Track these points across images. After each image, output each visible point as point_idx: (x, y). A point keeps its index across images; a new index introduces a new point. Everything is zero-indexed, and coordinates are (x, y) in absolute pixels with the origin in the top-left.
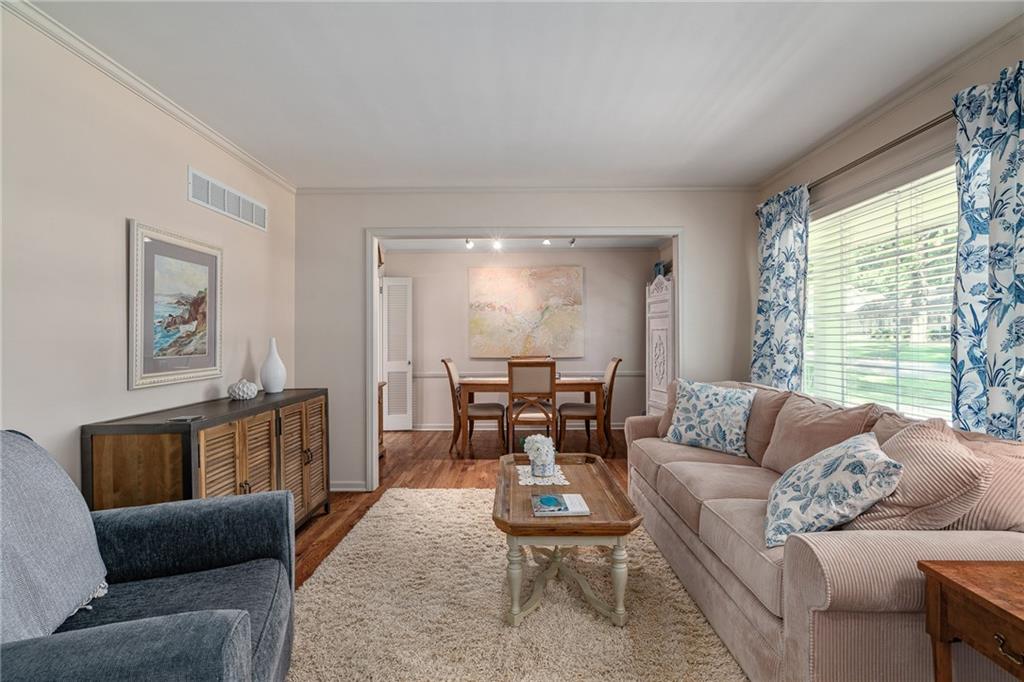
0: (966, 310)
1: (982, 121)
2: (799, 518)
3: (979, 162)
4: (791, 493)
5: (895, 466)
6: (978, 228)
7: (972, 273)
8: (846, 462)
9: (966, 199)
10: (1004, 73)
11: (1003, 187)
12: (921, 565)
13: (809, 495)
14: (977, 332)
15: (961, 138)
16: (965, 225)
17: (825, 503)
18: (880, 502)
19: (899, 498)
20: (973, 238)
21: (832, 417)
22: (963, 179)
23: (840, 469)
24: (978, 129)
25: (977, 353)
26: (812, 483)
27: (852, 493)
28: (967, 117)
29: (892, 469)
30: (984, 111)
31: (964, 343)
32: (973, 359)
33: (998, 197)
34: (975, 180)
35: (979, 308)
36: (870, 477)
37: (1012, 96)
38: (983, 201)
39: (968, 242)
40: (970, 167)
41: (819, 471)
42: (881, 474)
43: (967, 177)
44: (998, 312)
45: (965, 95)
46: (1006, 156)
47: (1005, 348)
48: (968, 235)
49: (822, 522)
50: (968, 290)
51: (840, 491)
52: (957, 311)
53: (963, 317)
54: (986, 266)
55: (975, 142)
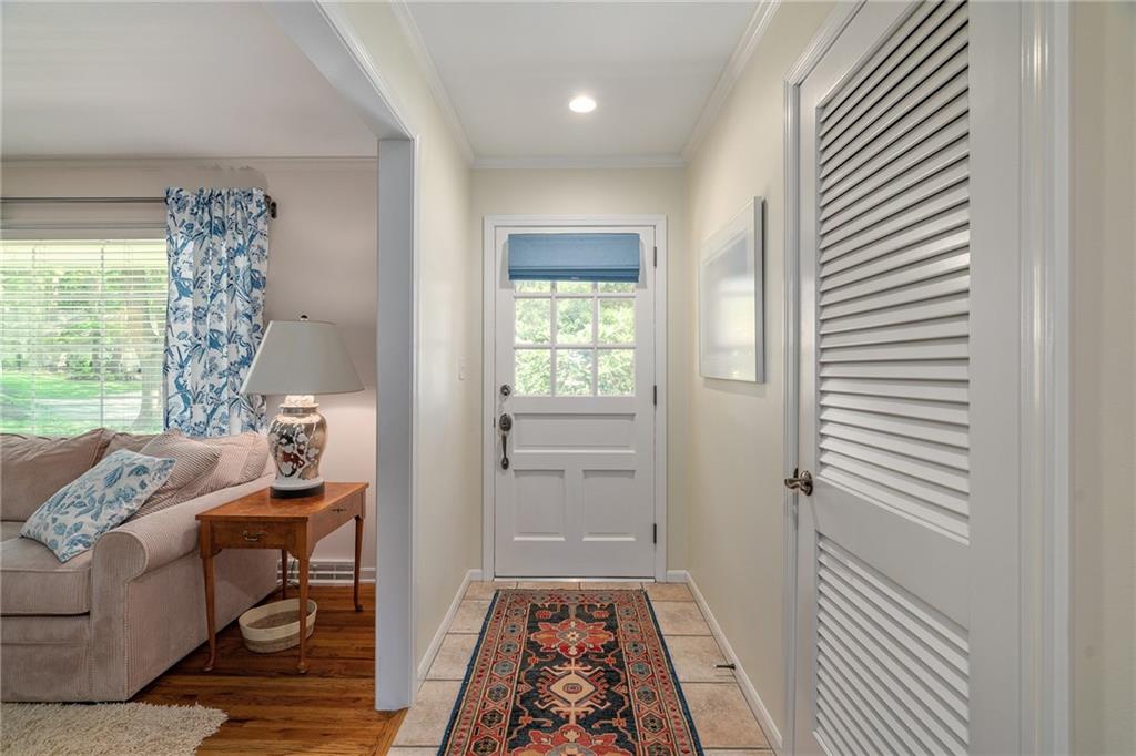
0: (174, 350)
1: (186, 216)
2: (93, 525)
3: (184, 245)
4: (74, 511)
5: (170, 462)
6: (184, 292)
7: (179, 324)
8: (127, 470)
9: (176, 269)
10: (201, 191)
11: (201, 269)
12: (198, 517)
13: (97, 504)
14: (182, 366)
15: (170, 222)
16: (174, 287)
17: (116, 505)
18: (156, 492)
19: (170, 485)
20: (179, 299)
21: (60, 447)
22: (172, 253)
23: (124, 476)
24: (184, 221)
25: (181, 381)
26: (97, 496)
27: (139, 490)
28: (175, 209)
29: (169, 464)
30: (188, 210)
31: (173, 374)
32: (179, 386)
33: (199, 275)
34: (182, 257)
35: (183, 349)
36: (153, 474)
37: (207, 209)
38: (188, 274)
39: (176, 300)
40: (179, 246)
41: (100, 485)
42: (160, 470)
43: (177, 253)
44: (199, 352)
45: (175, 192)
46: (204, 248)
47: (202, 378)
48: (177, 296)
49: (116, 520)
50: (176, 335)
51: (128, 491)
52: (168, 351)
53: (172, 355)
54: (190, 320)
55: (181, 229)
